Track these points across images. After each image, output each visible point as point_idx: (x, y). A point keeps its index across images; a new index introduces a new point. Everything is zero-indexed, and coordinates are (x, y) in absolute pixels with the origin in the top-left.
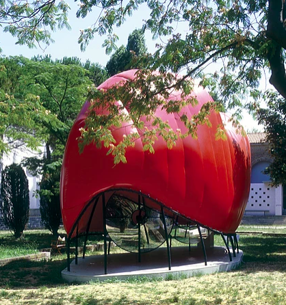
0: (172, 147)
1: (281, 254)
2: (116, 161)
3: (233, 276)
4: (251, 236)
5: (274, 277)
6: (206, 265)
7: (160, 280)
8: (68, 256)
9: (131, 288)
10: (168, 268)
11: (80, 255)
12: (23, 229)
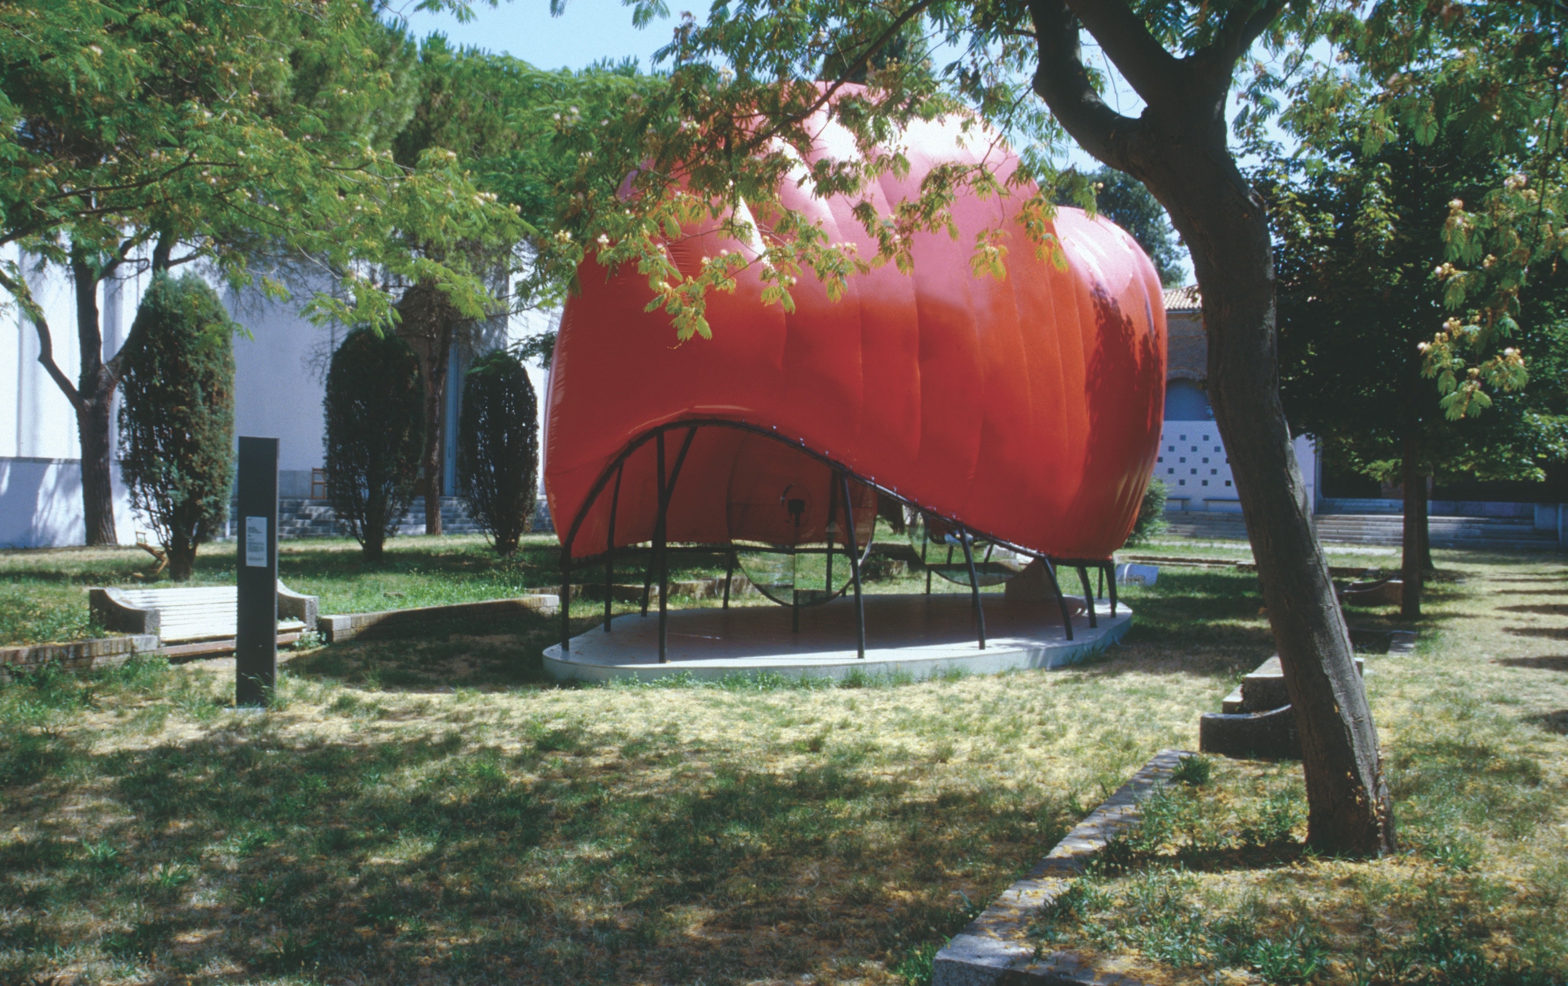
0: (839, 297)
1: (1249, 624)
2: (685, 334)
3: (1055, 684)
4: (1204, 569)
5: (1171, 689)
6: (982, 647)
7: (823, 686)
8: (608, 608)
9: (717, 704)
10: (855, 653)
11: (654, 608)
12: (520, 529)
